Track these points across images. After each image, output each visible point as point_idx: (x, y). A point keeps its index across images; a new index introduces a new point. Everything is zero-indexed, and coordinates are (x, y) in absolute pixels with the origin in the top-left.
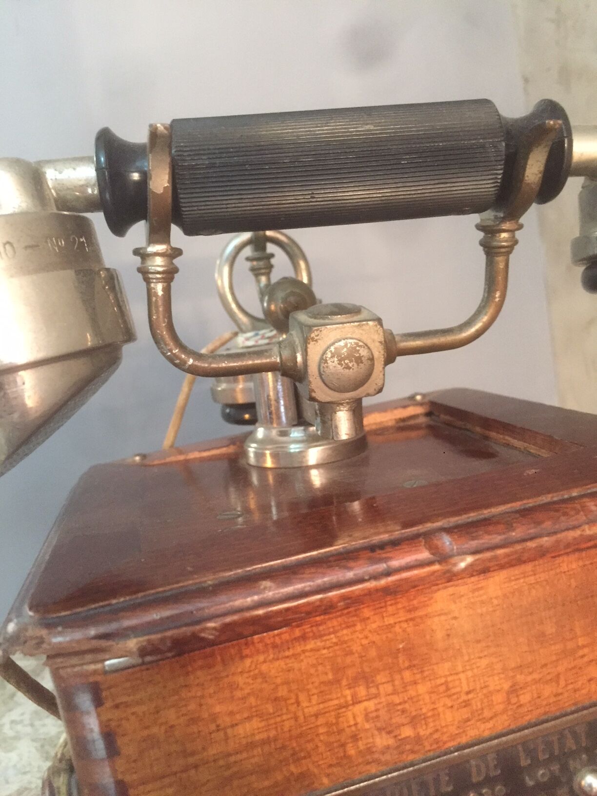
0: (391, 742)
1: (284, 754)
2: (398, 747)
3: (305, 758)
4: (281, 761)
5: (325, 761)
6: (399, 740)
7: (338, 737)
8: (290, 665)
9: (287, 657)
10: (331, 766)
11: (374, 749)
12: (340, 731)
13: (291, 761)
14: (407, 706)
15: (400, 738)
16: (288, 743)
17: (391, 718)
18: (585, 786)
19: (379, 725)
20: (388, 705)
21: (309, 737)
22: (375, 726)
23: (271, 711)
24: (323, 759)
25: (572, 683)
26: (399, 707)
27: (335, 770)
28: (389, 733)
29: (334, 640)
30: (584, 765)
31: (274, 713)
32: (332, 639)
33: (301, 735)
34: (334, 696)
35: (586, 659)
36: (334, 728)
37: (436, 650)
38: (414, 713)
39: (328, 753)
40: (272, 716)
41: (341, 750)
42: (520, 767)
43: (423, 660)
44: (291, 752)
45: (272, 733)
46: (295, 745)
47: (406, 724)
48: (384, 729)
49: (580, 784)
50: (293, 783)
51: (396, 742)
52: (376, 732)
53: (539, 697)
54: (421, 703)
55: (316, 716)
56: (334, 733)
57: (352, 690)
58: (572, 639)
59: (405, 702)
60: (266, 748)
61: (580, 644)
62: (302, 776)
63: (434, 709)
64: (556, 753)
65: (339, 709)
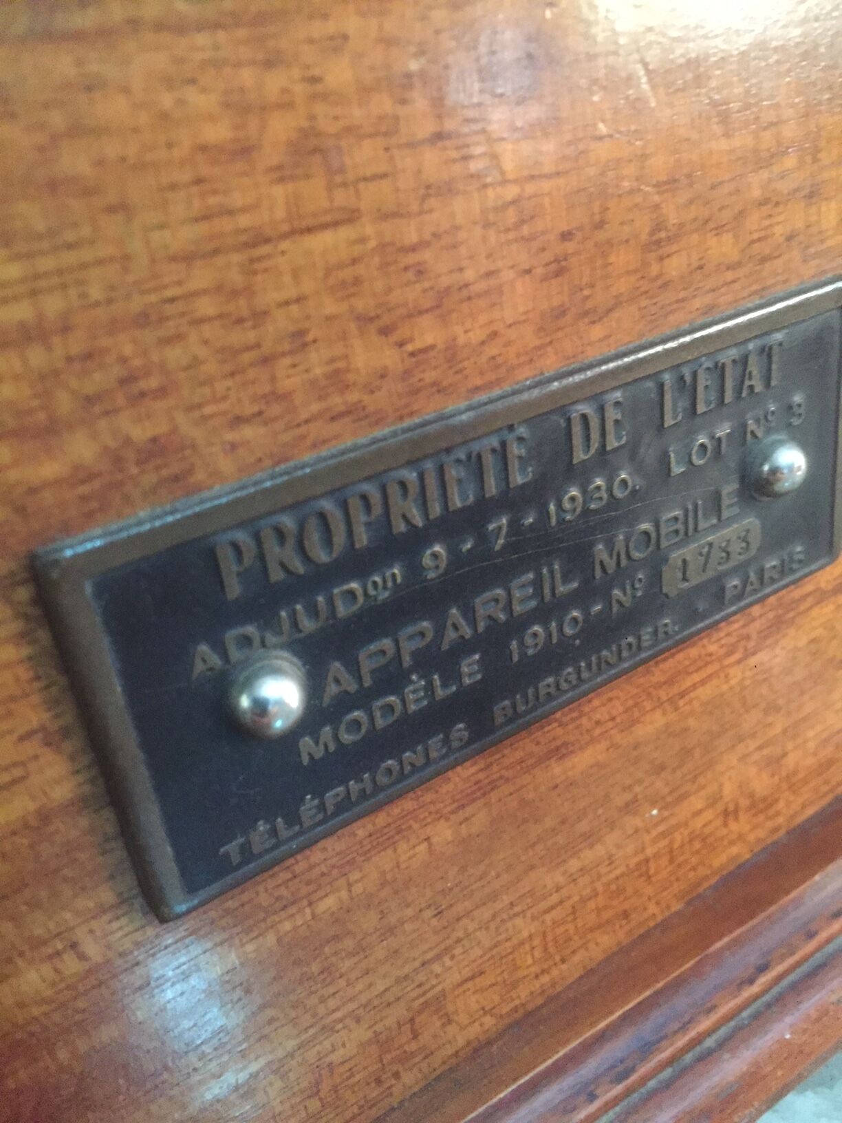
0: (392, 358)
1: (97, 376)
2: (406, 375)
3: (162, 392)
4: (90, 400)
5: (223, 406)
6: (412, 354)
7: (252, 336)
8: (94, 68)
9: (81, 35)
10: (238, 420)
11: (351, 377)
12: (260, 317)
13: (121, 400)
15: (411, 348)
16: (104, 342)
17: (389, 290)
19: (360, 304)
20: (382, 246)
21: (170, 328)
22: (351, 308)
23: (40, 226)
24: (215, 400)
25: (760, 240)
26: (411, 259)
27: (247, 432)
28: (385, 332)
33: (143, 320)
34: (237, 199)
35: (789, 183)
36: (242, 302)
38: (445, 281)
39: (229, 383)
40: (45, 245)
41: (264, 374)
44: (117, 371)
45: (53, 305)
46: (128, 349)
47: (427, 311)
48: (371, 319)
50: (134, 470)
51: (403, 361)
52: (352, 326)
53: (701, 268)
54: (463, 251)
55: (187, 258)
56: (241, 321)
57: (290, 187)
59: (427, 244)
60: (37, 357)
62: (155, 450)
63: (489, 274)
65: (253, 245)
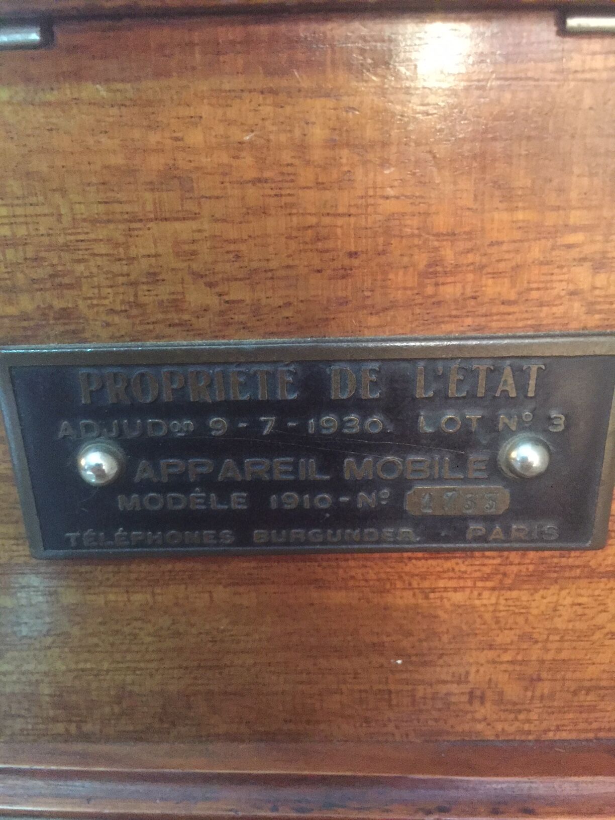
0: (213, 301)
1: (39, 270)
2: (222, 313)
3: (71, 286)
4: (33, 281)
5: (105, 302)
6: (227, 302)
8: (53, 120)
9: (49, 104)
10: (112, 311)
11: (185, 305)
12: (131, 260)
13: (49, 285)
14: (243, 247)
15: (227, 298)
16: (44, 254)
17: (215, 262)
18: (515, 459)
19: (195, 266)
20: (213, 237)
21: (79, 255)
22: (189, 267)
23: (19, 192)
24: (100, 297)
25: (538, 289)
26: (232, 247)
27: (117, 319)
28: (210, 285)
29: (130, 94)
30: (522, 427)
31: (24, 197)
32: (126, 91)
33: (66, 248)
35: (574, 253)
36: (122, 250)
37: (308, 163)
38: (255, 265)
39: (109, 290)
40: (20, 202)
41: (131, 291)
42: (414, 399)
43: (282, 174)
44: (49, 270)
45: (22, 231)
47: (240, 280)
48: (202, 277)
49: (509, 454)
50: (52, 322)
51: (220, 305)
52: (188, 278)
53: (474, 298)
54: (271, 249)
55: (93, 221)
56: (120, 260)
57: (157, 194)
58: (558, 208)
59: (244, 241)
60: (10, 254)
61: (572, 221)
62: (65, 314)
63: (289, 267)
64: (481, 392)
65: (130, 221)
